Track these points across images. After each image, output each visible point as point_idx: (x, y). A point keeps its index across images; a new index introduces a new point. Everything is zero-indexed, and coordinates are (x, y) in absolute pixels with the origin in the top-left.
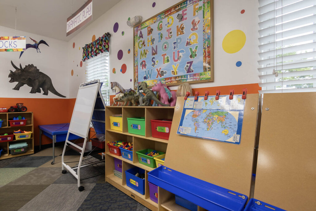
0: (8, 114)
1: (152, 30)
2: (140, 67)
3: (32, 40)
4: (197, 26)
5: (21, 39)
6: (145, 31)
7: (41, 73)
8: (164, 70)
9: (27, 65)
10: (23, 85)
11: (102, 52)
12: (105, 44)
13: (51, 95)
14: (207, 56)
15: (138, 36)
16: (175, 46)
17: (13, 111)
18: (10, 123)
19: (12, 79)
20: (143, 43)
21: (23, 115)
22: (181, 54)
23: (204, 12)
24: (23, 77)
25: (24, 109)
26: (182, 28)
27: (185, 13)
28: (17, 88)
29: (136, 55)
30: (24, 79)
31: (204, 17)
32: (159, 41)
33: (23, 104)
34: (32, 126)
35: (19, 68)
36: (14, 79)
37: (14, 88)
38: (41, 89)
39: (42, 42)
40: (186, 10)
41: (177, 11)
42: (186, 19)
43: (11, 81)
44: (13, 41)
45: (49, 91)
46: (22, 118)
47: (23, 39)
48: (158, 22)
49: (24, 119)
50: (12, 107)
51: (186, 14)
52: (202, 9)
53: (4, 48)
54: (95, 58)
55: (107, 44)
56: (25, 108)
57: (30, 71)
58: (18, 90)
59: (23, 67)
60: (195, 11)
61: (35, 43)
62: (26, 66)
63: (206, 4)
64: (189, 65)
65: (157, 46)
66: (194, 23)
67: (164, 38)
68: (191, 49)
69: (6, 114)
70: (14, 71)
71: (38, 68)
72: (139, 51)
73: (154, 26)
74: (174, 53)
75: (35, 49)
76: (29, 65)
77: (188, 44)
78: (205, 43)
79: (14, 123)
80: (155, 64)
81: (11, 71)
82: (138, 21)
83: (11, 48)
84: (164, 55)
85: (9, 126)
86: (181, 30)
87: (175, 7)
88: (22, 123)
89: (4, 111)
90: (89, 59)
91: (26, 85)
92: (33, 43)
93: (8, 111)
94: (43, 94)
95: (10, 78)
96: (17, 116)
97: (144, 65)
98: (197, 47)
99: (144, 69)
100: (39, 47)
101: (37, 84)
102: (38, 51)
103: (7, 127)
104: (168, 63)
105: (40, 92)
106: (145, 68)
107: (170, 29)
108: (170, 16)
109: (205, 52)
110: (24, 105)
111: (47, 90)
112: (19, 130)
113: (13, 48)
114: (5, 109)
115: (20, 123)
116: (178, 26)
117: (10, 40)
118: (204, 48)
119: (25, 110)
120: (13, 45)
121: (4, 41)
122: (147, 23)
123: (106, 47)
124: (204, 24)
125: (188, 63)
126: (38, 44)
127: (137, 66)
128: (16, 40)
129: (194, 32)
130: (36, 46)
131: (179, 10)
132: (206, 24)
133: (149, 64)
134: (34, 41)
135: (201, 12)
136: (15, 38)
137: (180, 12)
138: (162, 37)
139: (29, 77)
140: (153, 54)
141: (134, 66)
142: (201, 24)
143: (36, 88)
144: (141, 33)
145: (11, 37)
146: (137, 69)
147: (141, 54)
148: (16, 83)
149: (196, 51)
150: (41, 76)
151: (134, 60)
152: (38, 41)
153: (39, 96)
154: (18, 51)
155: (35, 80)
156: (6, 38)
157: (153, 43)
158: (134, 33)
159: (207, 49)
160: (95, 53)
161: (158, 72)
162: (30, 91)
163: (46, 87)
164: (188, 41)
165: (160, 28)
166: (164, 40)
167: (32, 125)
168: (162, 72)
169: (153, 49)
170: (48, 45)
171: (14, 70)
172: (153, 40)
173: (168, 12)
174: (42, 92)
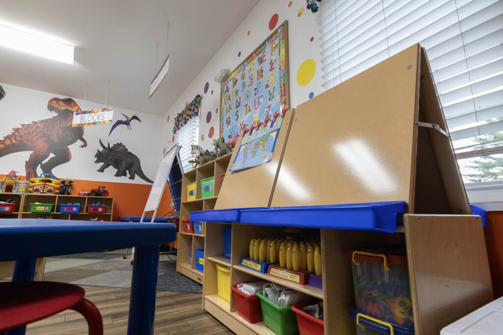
0: (88, 198)
1: (237, 80)
2: (225, 125)
3: (124, 115)
4: (274, 66)
5: (109, 110)
6: (230, 84)
7: (130, 153)
8: (247, 122)
9: (116, 144)
10: (108, 167)
11: (191, 118)
12: (194, 107)
13: (138, 180)
14: (283, 94)
15: (224, 91)
16: (256, 92)
17: (94, 194)
18: (88, 208)
19: (98, 159)
20: (229, 98)
21: (102, 200)
22: (261, 100)
23: (279, 48)
24: (109, 158)
25: (104, 194)
26: (262, 71)
27: (264, 54)
28: (101, 170)
29: (222, 113)
30: (111, 160)
31: (280, 55)
32: (242, 91)
33: (105, 187)
34: (110, 215)
35: (107, 147)
36: (100, 159)
37: (98, 169)
38: (127, 171)
39: (135, 118)
40: (265, 52)
41: (258, 55)
42: (265, 60)
43: (97, 162)
44: (102, 113)
45: (136, 175)
46: (102, 204)
47: (111, 110)
48: (242, 72)
49: (103, 205)
50: (93, 190)
51: (265, 56)
52: (278, 47)
53: (92, 121)
54: (185, 126)
55: (197, 107)
56: (106, 193)
57: (118, 150)
58: (103, 172)
59: (111, 146)
60: (273, 49)
61: (126, 119)
62: (114, 145)
63: (281, 41)
64: (268, 109)
65: (240, 97)
66: (271, 64)
67: (246, 86)
68: (269, 91)
69: (86, 198)
70: (101, 151)
71: (126, 147)
72: (225, 107)
73: (238, 77)
74: (255, 100)
75: (126, 126)
76: (118, 143)
77: (267, 86)
78: (281, 81)
79: (92, 209)
80: (238, 117)
81: (98, 151)
82: (224, 75)
83: (99, 120)
84: (246, 106)
85: (86, 212)
86: (260, 73)
87: (256, 51)
88: (100, 210)
89: (85, 194)
90: (179, 129)
91: (111, 167)
92: (124, 119)
93: (88, 195)
94: (129, 178)
95: (96, 159)
96: (96, 200)
97: (228, 123)
98: (274, 88)
99: (229, 127)
100: (130, 124)
101: (124, 165)
102: (129, 128)
103: (85, 213)
104: (250, 113)
105: (125, 175)
106: (230, 125)
107: (252, 75)
108: (252, 62)
109: (281, 90)
110: (105, 189)
111: (134, 173)
112: (97, 219)
113: (101, 120)
114: (86, 192)
115: (98, 209)
116: (258, 70)
117: (99, 113)
118: (281, 87)
119: (106, 195)
120: (101, 117)
121: (93, 114)
122: (233, 75)
123: (195, 111)
124: (280, 62)
125: (267, 108)
126: (130, 121)
127: (223, 125)
128: (105, 112)
129: (272, 72)
130: (127, 123)
131: (260, 52)
132: (282, 61)
133: (233, 121)
134: (126, 116)
135: (277, 50)
136: (103, 110)
137: (260, 55)
138: (244, 86)
139: (115, 157)
140: (237, 107)
141: (220, 126)
142: (278, 61)
143: (122, 170)
144: (227, 87)
145: (100, 110)
146: (223, 129)
147: (227, 110)
148: (102, 164)
149: (273, 92)
150: (129, 156)
151: (221, 119)
152: (130, 117)
153: (125, 180)
154: (104, 123)
155: (121, 161)
156: (96, 111)
157: (237, 95)
158: (221, 89)
159: (283, 87)
160: (184, 121)
161: (241, 126)
162: (115, 174)
163: (133, 169)
164: (267, 83)
165: (243, 77)
166: (246, 88)
167: (112, 213)
168: (245, 124)
169: (237, 101)
170: (140, 121)
171: (101, 149)
172: (237, 92)
173: (250, 58)
174: (128, 176)
